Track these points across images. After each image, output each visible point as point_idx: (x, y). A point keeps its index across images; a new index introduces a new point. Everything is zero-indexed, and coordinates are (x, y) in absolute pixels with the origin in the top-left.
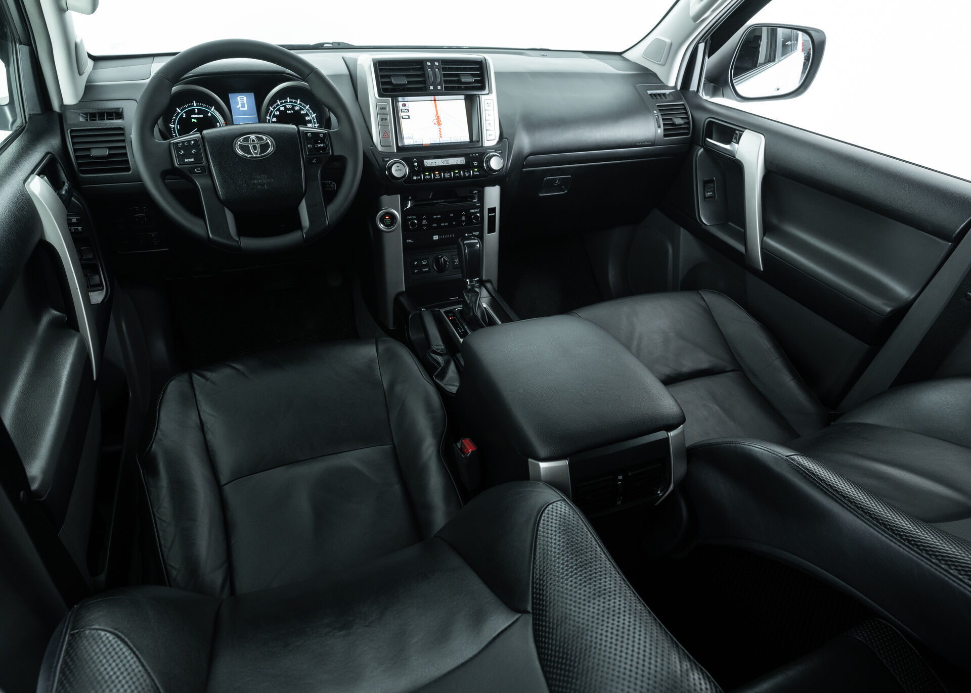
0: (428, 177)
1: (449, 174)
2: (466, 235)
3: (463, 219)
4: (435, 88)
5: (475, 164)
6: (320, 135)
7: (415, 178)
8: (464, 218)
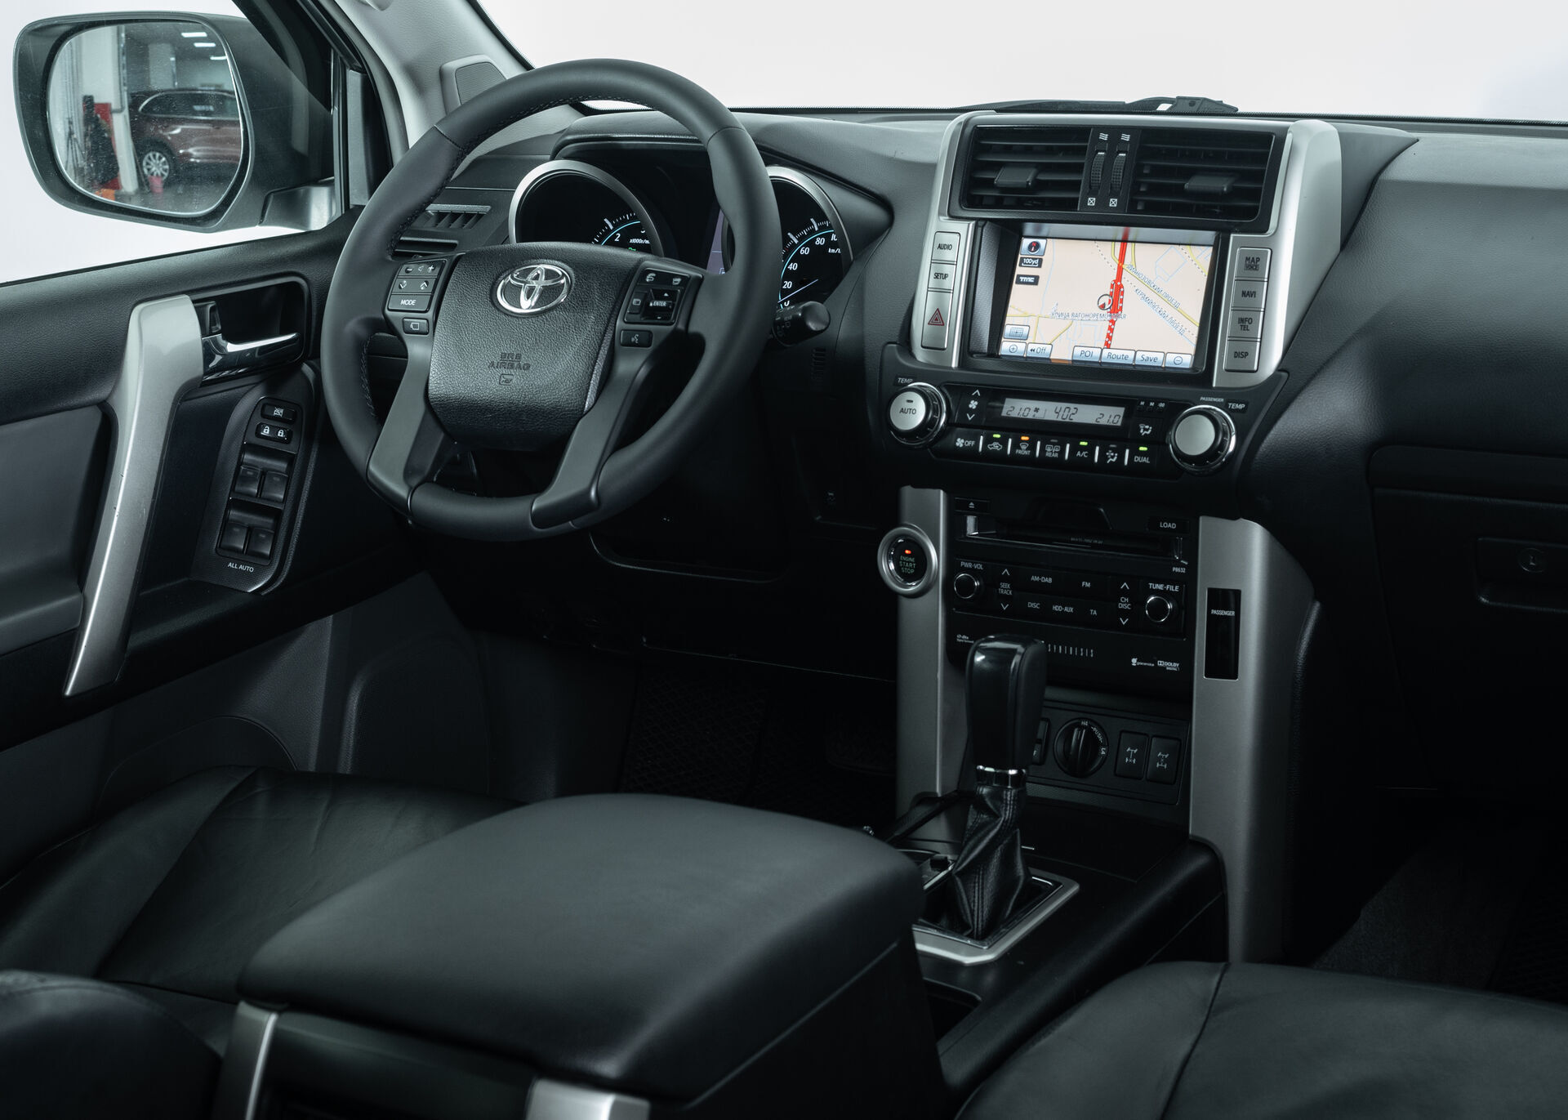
0: (996, 446)
1: (1057, 449)
2: (1134, 661)
3: (1122, 606)
4: (1102, 203)
5: (1145, 430)
6: (675, 280)
7: (960, 443)
8: (1124, 604)
